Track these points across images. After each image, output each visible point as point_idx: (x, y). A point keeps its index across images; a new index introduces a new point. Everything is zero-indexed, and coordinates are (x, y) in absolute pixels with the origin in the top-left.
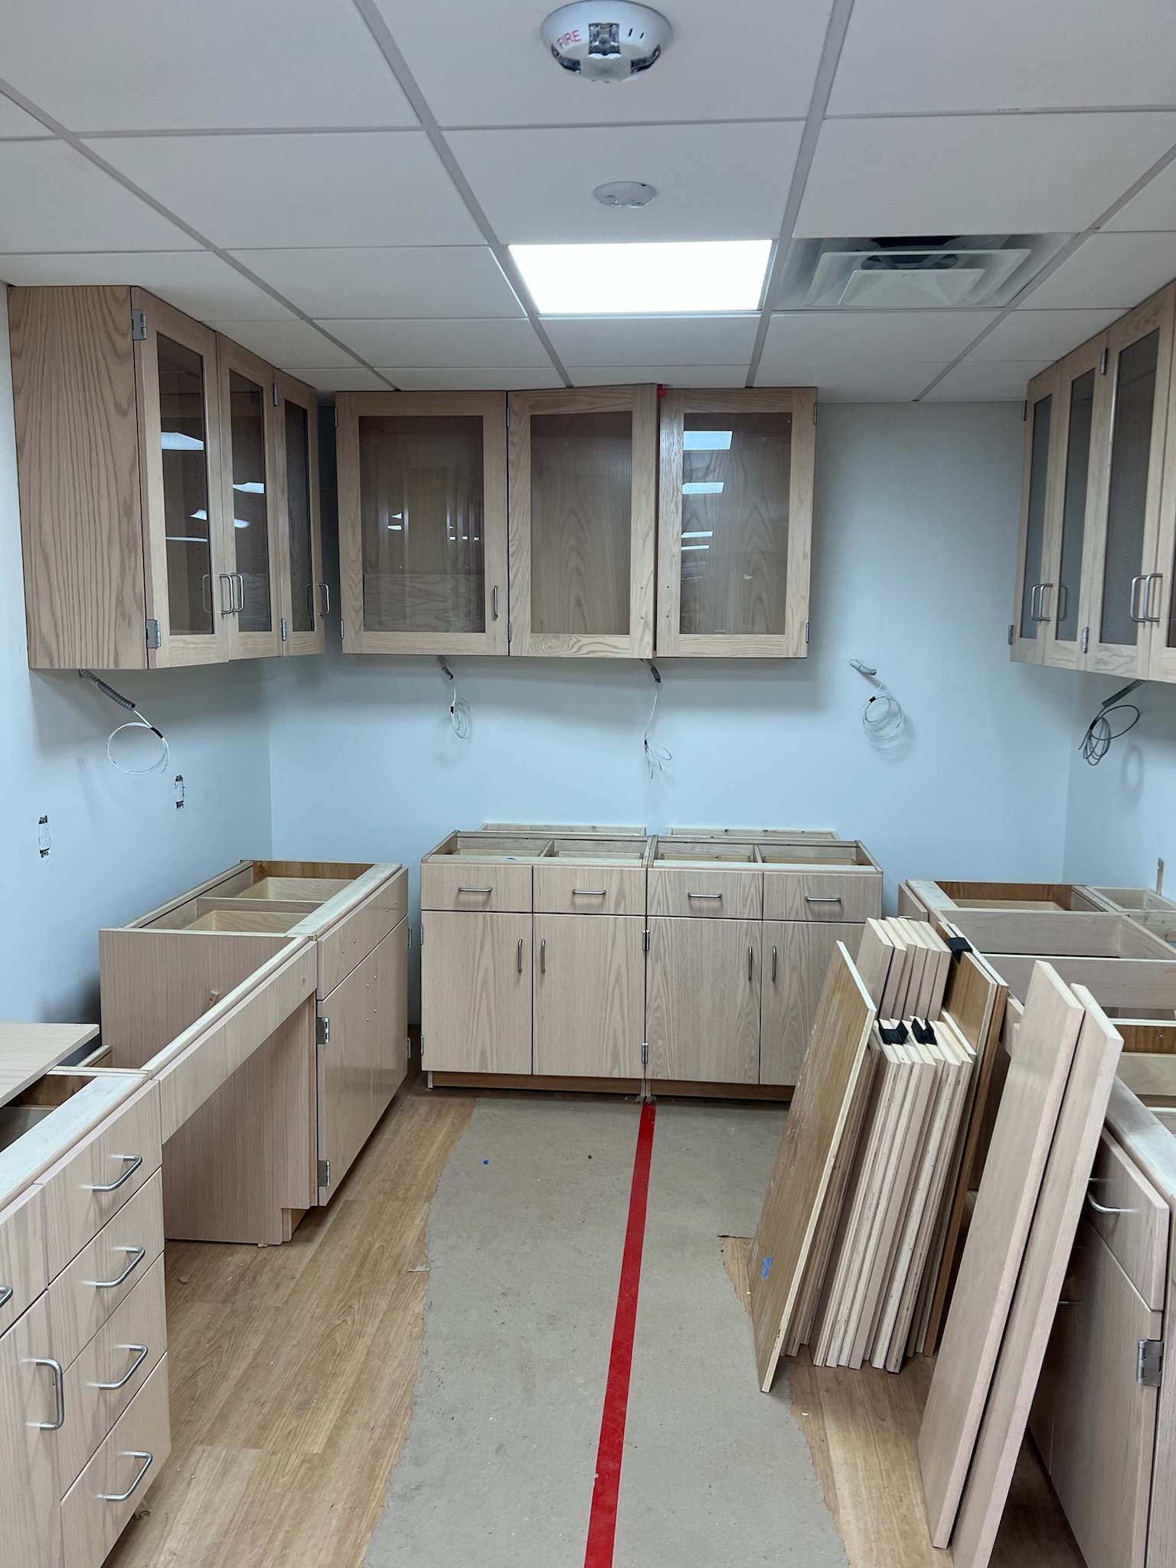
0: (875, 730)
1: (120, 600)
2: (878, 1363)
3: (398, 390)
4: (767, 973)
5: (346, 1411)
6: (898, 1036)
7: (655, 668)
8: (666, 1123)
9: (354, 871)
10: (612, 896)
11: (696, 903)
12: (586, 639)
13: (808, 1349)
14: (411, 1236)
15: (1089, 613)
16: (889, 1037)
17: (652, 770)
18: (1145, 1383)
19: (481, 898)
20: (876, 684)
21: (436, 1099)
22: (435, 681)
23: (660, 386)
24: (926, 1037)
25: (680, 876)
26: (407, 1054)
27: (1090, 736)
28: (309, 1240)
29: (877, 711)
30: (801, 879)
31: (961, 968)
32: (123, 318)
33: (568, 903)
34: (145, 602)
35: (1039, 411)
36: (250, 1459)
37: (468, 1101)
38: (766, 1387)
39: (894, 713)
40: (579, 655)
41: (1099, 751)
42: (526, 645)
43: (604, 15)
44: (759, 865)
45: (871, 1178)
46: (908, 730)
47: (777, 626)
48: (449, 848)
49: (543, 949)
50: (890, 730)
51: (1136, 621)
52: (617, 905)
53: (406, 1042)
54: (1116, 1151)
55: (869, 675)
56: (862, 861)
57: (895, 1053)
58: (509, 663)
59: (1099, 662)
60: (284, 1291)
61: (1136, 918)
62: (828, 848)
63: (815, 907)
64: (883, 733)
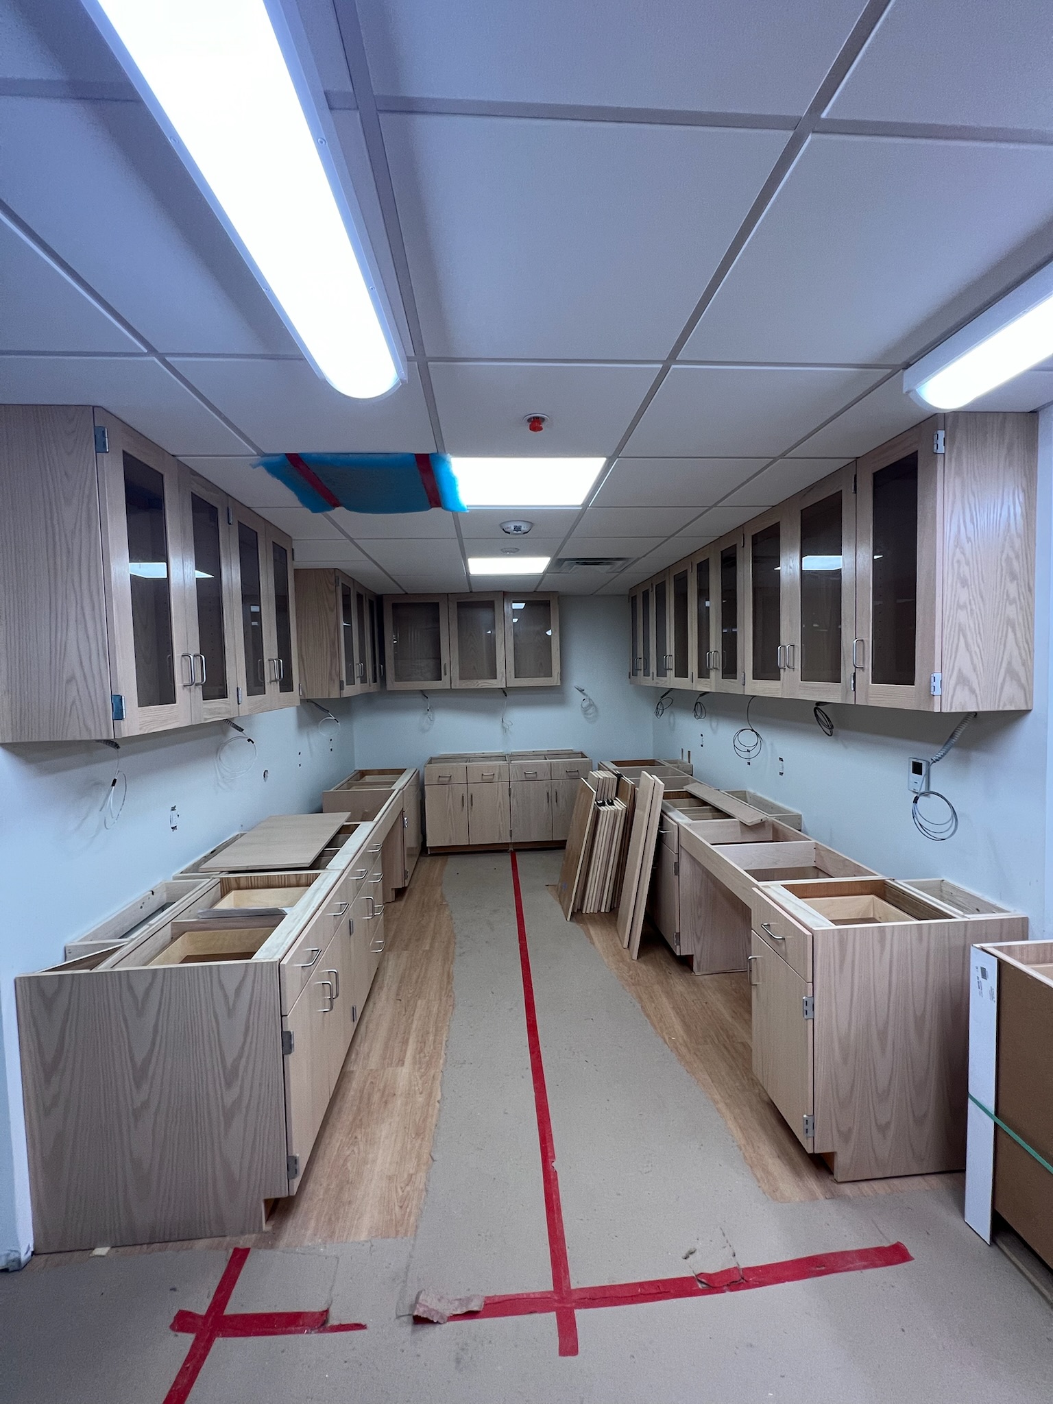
0: (585, 711)
1: (330, 674)
2: (603, 910)
3: (407, 593)
4: (554, 799)
5: (433, 938)
6: (603, 804)
7: (504, 692)
8: (520, 858)
9: (400, 772)
10: (496, 776)
11: (527, 776)
12: (480, 682)
13: (581, 910)
14: (438, 896)
15: (653, 668)
16: (600, 805)
17: (504, 729)
18: (676, 875)
19: (447, 779)
20: (584, 694)
21: (432, 858)
22: (419, 700)
23: (504, 592)
24: (611, 804)
25: (521, 766)
26: (421, 841)
27: (657, 708)
28: (401, 900)
29: (586, 704)
30: (564, 763)
31: (621, 782)
32: (333, 580)
33: (480, 779)
34: (339, 674)
35: (633, 599)
36: (405, 953)
37: (446, 857)
38: (568, 920)
39: (591, 705)
40: (478, 687)
41: (660, 713)
42: (458, 684)
43: (518, 524)
44: (548, 760)
45: (597, 849)
46: (596, 710)
47: (549, 674)
48: (430, 762)
49: (472, 796)
50: (591, 711)
51: (666, 669)
52: (499, 779)
53: (421, 836)
54: (665, 816)
55: (582, 691)
56: (584, 756)
57: (602, 809)
58: (451, 692)
59: (657, 683)
60: (398, 914)
61: (675, 767)
62: (571, 754)
63: (569, 774)
64: (588, 712)
